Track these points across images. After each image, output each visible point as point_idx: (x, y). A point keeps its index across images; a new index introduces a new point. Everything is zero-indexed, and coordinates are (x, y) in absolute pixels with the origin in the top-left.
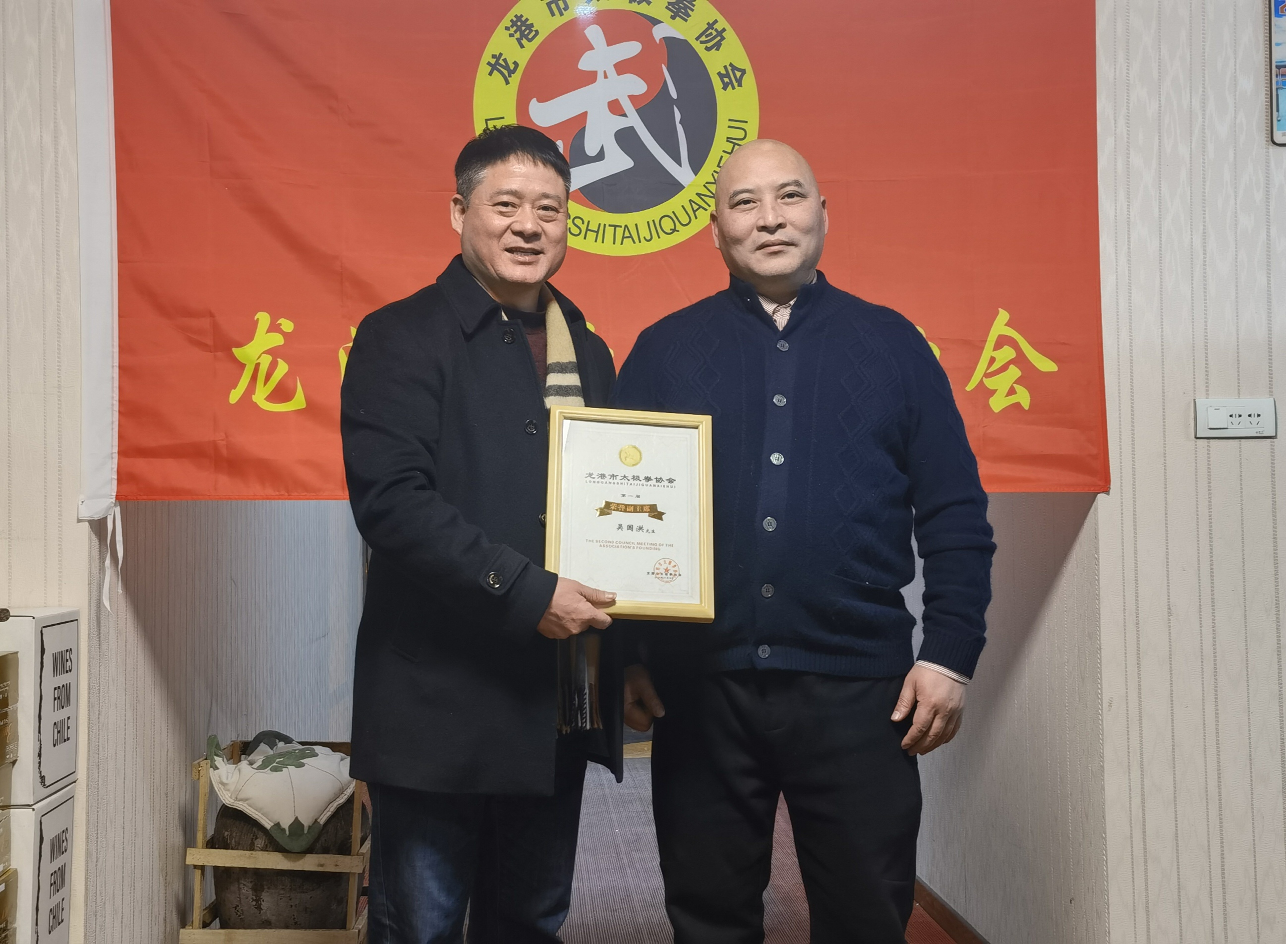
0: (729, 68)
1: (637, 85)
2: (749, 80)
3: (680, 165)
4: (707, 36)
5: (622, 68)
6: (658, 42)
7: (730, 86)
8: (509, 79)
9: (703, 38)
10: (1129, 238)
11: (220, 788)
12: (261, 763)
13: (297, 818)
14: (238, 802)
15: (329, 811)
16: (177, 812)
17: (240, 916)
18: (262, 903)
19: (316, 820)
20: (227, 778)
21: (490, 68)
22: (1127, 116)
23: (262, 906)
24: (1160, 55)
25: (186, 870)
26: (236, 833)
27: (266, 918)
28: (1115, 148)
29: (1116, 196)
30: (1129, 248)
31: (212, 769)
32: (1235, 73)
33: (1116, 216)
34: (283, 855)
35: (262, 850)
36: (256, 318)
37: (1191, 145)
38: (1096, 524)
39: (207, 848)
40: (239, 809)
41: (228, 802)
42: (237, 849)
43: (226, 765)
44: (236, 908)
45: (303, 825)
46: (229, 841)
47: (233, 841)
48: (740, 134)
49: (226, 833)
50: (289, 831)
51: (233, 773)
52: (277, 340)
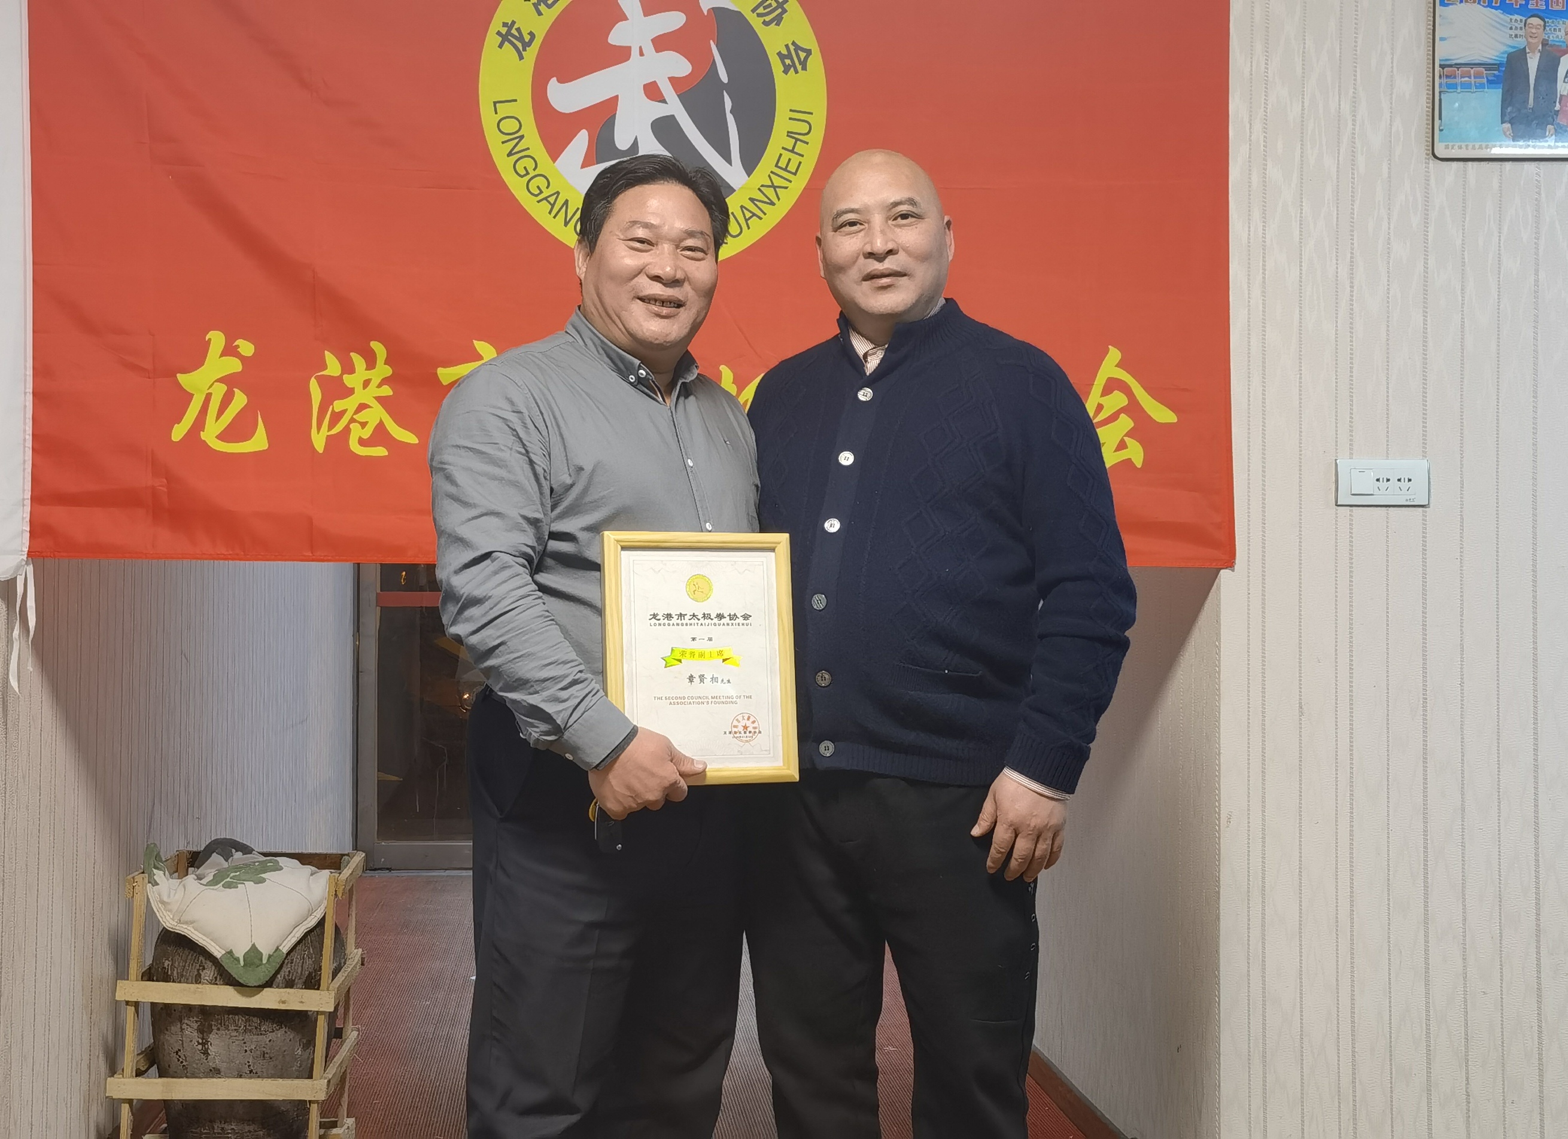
0: (792, 48)
1: (682, 67)
2: (816, 62)
3: (730, 164)
4: (765, 8)
5: (661, 43)
6: (706, 13)
7: (792, 69)
8: (523, 53)
9: (761, 10)
10: (1264, 265)
11: (160, 908)
12: (212, 878)
13: (254, 945)
14: (182, 925)
15: (294, 936)
16: (106, 936)
17: (182, 1062)
18: (210, 1047)
19: (278, 948)
20: (169, 896)
21: (501, 39)
22: (1265, 119)
23: (209, 1051)
24: (1304, 48)
25: (116, 1007)
26: (179, 963)
27: (214, 1066)
28: (1250, 157)
29: (1249, 215)
30: (1264, 278)
31: (150, 885)
32: (1392, 72)
33: (1249, 239)
34: (235, 989)
35: (211, 983)
36: (207, 339)
37: (1338, 157)
38: (1218, 605)
39: (142, 980)
40: (183, 933)
41: (169, 925)
42: (180, 982)
43: (168, 880)
44: (177, 1053)
45: (261, 954)
46: (169, 973)
47: (175, 972)
48: (804, 128)
49: (167, 963)
50: (244, 960)
51: (176, 890)
52: (234, 366)
